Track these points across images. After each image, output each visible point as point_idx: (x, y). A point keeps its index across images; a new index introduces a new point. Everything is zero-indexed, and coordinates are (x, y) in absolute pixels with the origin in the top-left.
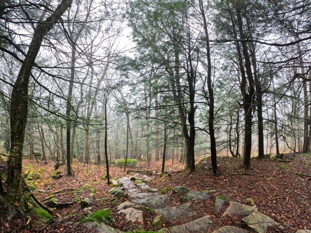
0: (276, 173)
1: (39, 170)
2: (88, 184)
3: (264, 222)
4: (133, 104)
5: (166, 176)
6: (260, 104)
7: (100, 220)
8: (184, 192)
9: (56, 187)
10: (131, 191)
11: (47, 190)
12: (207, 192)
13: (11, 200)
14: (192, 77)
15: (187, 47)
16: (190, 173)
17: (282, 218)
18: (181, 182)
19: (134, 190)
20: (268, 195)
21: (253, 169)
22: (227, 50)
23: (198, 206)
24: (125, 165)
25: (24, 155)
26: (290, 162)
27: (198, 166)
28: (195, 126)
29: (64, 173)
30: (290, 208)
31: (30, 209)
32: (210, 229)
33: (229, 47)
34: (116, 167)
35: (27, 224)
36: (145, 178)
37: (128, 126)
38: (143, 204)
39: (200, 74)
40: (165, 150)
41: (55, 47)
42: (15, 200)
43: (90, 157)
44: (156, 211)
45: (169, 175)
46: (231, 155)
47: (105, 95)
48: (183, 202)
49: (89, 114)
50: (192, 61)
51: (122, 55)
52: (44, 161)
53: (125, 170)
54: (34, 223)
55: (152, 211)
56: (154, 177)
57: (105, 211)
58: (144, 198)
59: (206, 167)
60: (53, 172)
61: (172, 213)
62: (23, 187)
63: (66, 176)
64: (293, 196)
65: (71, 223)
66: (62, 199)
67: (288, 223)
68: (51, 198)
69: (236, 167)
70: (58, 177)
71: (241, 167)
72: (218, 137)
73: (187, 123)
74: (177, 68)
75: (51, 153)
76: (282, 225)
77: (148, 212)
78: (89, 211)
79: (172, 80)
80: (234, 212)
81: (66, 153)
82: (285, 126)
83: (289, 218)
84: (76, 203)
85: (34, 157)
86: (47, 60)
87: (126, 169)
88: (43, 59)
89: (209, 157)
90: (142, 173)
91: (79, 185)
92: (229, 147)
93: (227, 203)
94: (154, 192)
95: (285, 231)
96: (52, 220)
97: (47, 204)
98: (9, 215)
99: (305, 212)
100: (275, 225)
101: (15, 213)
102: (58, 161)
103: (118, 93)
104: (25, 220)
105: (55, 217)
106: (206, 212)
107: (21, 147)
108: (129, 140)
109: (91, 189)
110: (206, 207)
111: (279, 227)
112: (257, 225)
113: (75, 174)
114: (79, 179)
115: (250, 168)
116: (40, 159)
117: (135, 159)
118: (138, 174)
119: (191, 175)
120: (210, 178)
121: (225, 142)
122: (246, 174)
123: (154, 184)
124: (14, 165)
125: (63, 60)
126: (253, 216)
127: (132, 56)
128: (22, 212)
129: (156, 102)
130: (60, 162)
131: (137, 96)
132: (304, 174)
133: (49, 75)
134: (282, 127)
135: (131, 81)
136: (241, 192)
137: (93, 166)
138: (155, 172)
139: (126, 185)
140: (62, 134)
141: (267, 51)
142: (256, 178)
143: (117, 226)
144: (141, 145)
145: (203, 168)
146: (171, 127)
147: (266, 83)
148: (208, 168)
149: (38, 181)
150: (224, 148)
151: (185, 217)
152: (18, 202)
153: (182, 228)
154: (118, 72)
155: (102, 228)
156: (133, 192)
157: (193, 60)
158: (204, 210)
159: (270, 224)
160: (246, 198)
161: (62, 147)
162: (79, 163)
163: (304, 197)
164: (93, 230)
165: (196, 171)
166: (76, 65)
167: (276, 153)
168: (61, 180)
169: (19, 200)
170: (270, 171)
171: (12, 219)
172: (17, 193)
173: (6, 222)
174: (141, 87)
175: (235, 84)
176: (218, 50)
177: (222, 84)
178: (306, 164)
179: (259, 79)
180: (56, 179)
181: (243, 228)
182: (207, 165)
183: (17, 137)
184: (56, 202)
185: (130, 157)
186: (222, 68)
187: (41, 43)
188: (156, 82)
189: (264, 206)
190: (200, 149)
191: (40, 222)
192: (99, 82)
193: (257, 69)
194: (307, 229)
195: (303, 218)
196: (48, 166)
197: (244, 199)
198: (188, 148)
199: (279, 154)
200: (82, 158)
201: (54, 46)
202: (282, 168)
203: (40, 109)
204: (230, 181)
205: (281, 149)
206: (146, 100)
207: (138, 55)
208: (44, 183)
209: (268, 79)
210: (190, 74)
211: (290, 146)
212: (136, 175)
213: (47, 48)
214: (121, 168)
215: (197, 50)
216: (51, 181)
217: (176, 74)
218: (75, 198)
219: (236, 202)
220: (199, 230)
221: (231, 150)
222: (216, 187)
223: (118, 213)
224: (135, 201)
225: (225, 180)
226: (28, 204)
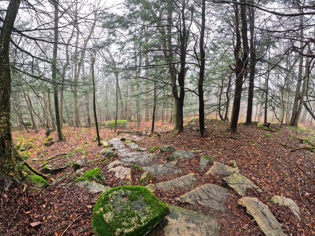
0: (261, 140)
1: (31, 140)
2: (80, 147)
3: (244, 184)
4: (121, 63)
5: (155, 136)
6: (253, 72)
7: (91, 179)
8: (171, 150)
9: (49, 153)
10: (121, 151)
11: (40, 158)
12: (193, 152)
13: (6, 171)
14: (184, 36)
15: (181, 5)
16: (178, 134)
17: (262, 182)
18: (169, 141)
19: (123, 150)
20: (251, 160)
21: (239, 134)
22: (224, 12)
23: (184, 165)
24: (116, 126)
25: (13, 128)
26: (275, 131)
27: (187, 127)
28: (185, 87)
29: (55, 139)
30: (270, 174)
31: (25, 177)
32: (193, 186)
33: (227, 9)
34: (106, 128)
35: (24, 191)
36: (135, 138)
37: (118, 87)
38: (132, 162)
39: (193, 34)
40: (154, 111)
41: (35, 8)
42: (9, 170)
43: (80, 120)
44: (144, 168)
45: (158, 135)
46: (219, 119)
47: (91, 55)
48: (170, 160)
49: (77, 76)
50: (185, 20)
51: (110, 12)
52: (35, 130)
53: (115, 131)
54: (30, 189)
55: (140, 168)
56: (144, 137)
57: (95, 170)
58: (133, 157)
59: (194, 128)
60: (45, 139)
61: (159, 170)
62: (15, 156)
63: (57, 141)
64: (274, 163)
65: (64, 184)
66: (56, 164)
67: (266, 188)
68: (45, 165)
69: (223, 130)
70: (50, 144)
71: (228, 131)
72: (208, 100)
73: (177, 83)
74: (170, 26)
75: (41, 120)
76: (260, 188)
77: (137, 169)
78: (82, 173)
79: (163, 39)
80: (217, 171)
81: (56, 119)
82: (275, 96)
83: (268, 183)
84: (69, 166)
85: (24, 128)
86: (27, 24)
87: (117, 131)
88: (23, 22)
89: (198, 119)
90: (132, 134)
91: (71, 149)
92: (218, 110)
93: (211, 163)
94: (143, 151)
95: (262, 194)
96: (46, 184)
97: (42, 171)
98: (6, 186)
99: (283, 181)
100: (254, 188)
101: (11, 183)
102: (48, 127)
103: (106, 53)
104: (21, 188)
105: (50, 182)
106: (191, 170)
107: (8, 117)
108: (118, 101)
109: (83, 152)
110: (191, 165)
111: (257, 190)
112: (237, 185)
113: (66, 138)
114: (70, 143)
115: (237, 133)
116: (30, 128)
117: (125, 119)
118: (128, 135)
119: (179, 136)
120: (197, 139)
121: (215, 105)
122: (232, 138)
123: (144, 144)
124: (4, 135)
125: (44, 21)
126: (234, 177)
127: (120, 13)
128: (18, 181)
129: (147, 61)
130: (51, 129)
131: (126, 56)
132: (287, 145)
133: (31, 38)
134: (272, 98)
135: (118, 40)
136: (225, 154)
137: (84, 129)
138: (144, 132)
139: (116, 145)
140: (49, 100)
141: (267, 20)
142: (241, 142)
143: (107, 184)
144: (131, 106)
145: (191, 129)
146: (161, 88)
147: (262, 51)
148: (196, 130)
149: (31, 150)
150: (213, 111)
151: (171, 174)
152: (12, 172)
153: (167, 185)
154: (106, 30)
155: (93, 186)
156: (122, 152)
157: (187, 19)
158: (189, 168)
159: (249, 186)
160: (230, 160)
161: (51, 113)
162: (70, 128)
163: (284, 166)
164: (84, 188)
165: (184, 131)
166: (59, 25)
167: (264, 122)
168: (53, 147)
169: (13, 169)
170: (256, 137)
171: (10, 188)
172: (10, 163)
173: (3, 193)
174: (130, 46)
175: (228, 48)
176: (215, 11)
177: (216, 46)
178: (290, 136)
179: (255, 47)
180: (48, 146)
181: (224, 187)
182: (195, 127)
183: (3, 107)
184: (50, 169)
185: (120, 118)
186: (217, 30)
187: (19, 5)
188: (147, 41)
189: (246, 169)
190: (190, 111)
191: (36, 188)
192: (86, 41)
193: (254, 36)
194: (283, 196)
195: (281, 186)
196: (39, 134)
197: (228, 160)
198: (177, 109)
199: (267, 123)
200: (72, 122)
201: (33, 7)
202: (267, 136)
203: (24, 76)
204: (216, 143)
205: (269, 119)
206: (136, 60)
207: (128, 11)
208: (37, 151)
209: (265, 48)
210: (182, 34)
211: (278, 117)
212: (126, 136)
213: (26, 10)
214: (112, 129)
215: (192, 9)
216: (43, 148)
217: (168, 33)
218: (68, 162)
219: (219, 163)
220: (183, 186)
221: (219, 113)
222: (202, 147)
223: (108, 171)
224: (124, 160)
225: (211, 142)
226: (23, 172)
